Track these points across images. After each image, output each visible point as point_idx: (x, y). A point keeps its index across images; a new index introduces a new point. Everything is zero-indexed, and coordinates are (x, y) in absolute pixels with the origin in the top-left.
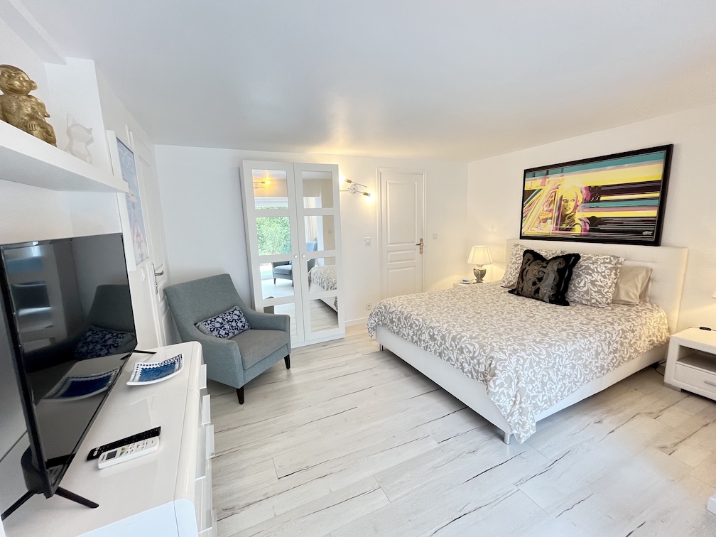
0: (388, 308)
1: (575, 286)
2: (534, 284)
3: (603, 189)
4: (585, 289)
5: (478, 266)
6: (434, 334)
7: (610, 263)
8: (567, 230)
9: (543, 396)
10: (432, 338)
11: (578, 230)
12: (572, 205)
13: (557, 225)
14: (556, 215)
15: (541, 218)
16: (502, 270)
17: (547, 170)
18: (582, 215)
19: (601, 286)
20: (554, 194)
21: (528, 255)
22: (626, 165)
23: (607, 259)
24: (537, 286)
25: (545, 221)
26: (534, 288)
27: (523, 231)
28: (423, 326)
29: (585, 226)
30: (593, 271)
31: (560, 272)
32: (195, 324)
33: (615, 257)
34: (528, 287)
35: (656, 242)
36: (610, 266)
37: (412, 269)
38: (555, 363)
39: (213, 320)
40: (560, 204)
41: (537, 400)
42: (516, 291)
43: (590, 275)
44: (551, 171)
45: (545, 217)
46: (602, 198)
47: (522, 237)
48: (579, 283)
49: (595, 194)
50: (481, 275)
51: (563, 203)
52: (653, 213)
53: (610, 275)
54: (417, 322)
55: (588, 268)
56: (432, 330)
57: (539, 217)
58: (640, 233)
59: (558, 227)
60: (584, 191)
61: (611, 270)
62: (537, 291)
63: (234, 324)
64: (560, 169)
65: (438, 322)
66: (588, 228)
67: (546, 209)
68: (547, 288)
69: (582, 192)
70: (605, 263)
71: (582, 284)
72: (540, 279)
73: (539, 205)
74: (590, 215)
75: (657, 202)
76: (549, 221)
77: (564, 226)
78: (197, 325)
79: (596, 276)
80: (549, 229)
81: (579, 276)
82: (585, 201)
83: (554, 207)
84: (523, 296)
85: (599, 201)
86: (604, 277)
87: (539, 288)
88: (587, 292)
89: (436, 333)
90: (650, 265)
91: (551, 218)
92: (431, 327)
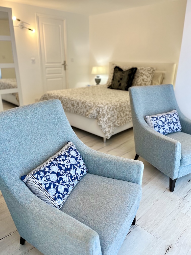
2: (119, 81)
5: (97, 77)
21: (117, 69)
26: (118, 84)
31: (130, 75)
36: (150, 72)
42: (111, 87)
48: (138, 80)
72: (121, 79)
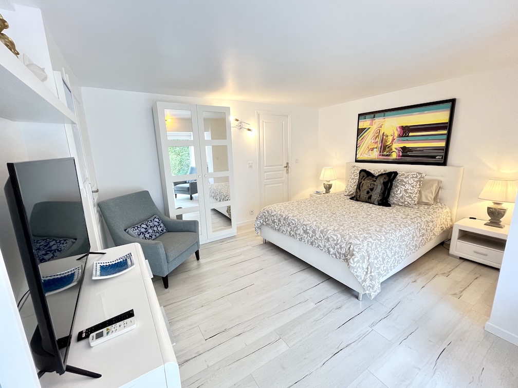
0: (270, 212)
1: (394, 193)
2: (368, 192)
3: (411, 128)
4: (401, 195)
5: (327, 181)
6: (307, 229)
7: (416, 177)
8: (387, 155)
9: (384, 267)
10: (306, 232)
11: (394, 156)
12: (390, 139)
13: (380, 152)
14: (380, 145)
15: (370, 147)
16: (343, 184)
17: (374, 114)
18: (397, 146)
19: (411, 193)
20: (378, 131)
21: (363, 173)
22: (426, 112)
23: (414, 175)
24: (370, 194)
25: (372, 149)
26: (368, 196)
27: (357, 157)
28: (298, 224)
29: (399, 153)
30: (406, 183)
31: (385, 184)
32: (125, 230)
33: (419, 174)
34: (364, 195)
35: (444, 163)
36: (416, 179)
37: (282, 184)
38: (390, 245)
39: (139, 226)
40: (383, 138)
41: (380, 270)
42: (355, 198)
43: (404, 185)
44: (377, 115)
45: (372, 147)
46: (410, 134)
47: (357, 161)
48: (397, 191)
49: (406, 131)
50: (328, 188)
51: (384, 137)
52: (443, 144)
53: (416, 186)
54: (293, 222)
55: (402, 181)
56: (305, 227)
57: (368, 147)
58: (434, 157)
59: (381, 153)
60: (399, 129)
61: (417, 182)
62: (370, 197)
63: (155, 229)
64: (382, 114)
65: (308, 220)
66: (401, 154)
67: (373, 141)
68: (376, 195)
69: (397, 130)
70: (413, 177)
71: (399, 192)
72: (372, 190)
73: (369, 139)
74: (402, 145)
75: (445, 137)
76: (375, 150)
77: (385, 153)
78: (127, 231)
79: (407, 186)
80: (375, 155)
81: (397, 186)
82: (399, 136)
83: (379, 140)
84: (360, 201)
85: (408, 136)
86: (413, 187)
87: (371, 196)
88: (402, 197)
89: (308, 228)
90: (440, 178)
91: (376, 148)
92: (304, 225)
